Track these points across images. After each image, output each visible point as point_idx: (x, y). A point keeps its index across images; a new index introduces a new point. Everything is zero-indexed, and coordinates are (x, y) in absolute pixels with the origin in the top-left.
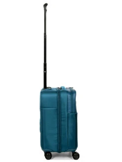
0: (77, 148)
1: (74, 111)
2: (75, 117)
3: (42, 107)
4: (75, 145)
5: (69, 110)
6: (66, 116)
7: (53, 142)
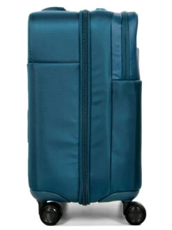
0: (141, 190)
1: (131, 73)
2: (133, 92)
3: (34, 60)
4: (134, 180)
5: (117, 72)
6: (108, 90)
7: (67, 169)
